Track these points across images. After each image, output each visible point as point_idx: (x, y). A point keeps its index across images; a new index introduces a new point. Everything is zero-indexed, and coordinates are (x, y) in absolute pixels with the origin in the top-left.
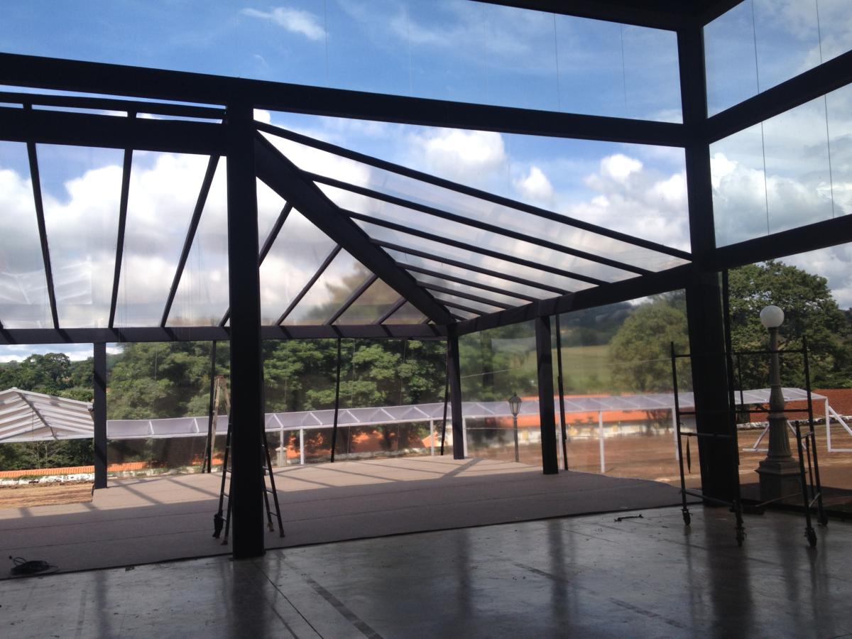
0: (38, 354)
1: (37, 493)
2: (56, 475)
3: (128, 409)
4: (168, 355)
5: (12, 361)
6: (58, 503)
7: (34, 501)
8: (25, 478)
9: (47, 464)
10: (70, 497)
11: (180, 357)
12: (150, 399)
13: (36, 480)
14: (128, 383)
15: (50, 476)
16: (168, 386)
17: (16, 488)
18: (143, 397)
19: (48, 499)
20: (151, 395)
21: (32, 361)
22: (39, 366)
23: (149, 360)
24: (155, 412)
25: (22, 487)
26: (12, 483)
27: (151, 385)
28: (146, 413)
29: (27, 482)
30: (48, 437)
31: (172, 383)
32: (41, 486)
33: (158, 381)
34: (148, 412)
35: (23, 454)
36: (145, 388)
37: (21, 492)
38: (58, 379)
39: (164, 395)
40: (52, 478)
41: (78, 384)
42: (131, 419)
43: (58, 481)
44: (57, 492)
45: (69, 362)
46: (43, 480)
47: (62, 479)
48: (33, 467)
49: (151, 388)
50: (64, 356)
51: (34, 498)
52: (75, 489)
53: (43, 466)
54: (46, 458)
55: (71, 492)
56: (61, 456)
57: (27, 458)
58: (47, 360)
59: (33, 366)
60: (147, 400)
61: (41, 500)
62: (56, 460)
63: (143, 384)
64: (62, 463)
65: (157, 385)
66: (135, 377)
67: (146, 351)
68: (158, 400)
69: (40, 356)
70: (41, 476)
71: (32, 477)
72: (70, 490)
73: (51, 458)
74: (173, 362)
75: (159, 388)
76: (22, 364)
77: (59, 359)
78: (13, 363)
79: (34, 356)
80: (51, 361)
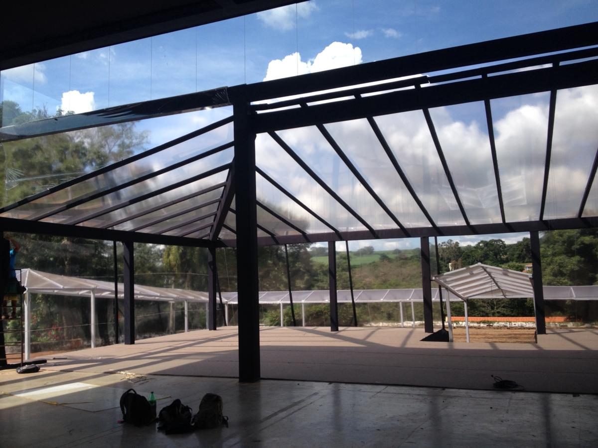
0: (484, 240)
1: (493, 333)
2: (503, 322)
3: (551, 278)
4: (578, 238)
5: (468, 245)
6: (508, 341)
7: (492, 338)
8: (484, 322)
9: (497, 314)
10: (516, 338)
11: (587, 239)
12: (567, 270)
13: (491, 325)
14: (549, 259)
15: (500, 322)
16: (579, 262)
17: (479, 328)
18: (561, 269)
19: (501, 338)
20: (567, 268)
21: (481, 245)
22: (486, 248)
23: (564, 242)
24: (571, 281)
25: (483, 328)
26: (476, 325)
27: (567, 260)
28: (564, 281)
29: (485, 325)
30: (500, 296)
31: (583, 259)
32: (495, 329)
33: (572, 258)
34: (566, 280)
35: (481, 306)
36: (562, 263)
37: (483, 331)
38: (498, 257)
39: (576, 268)
40: (502, 324)
41: (512, 260)
42: (554, 285)
43: (505, 326)
44: (506, 333)
45: (505, 245)
46: (496, 325)
47: (508, 325)
48: (487, 315)
49: (567, 263)
50: (502, 241)
51: (492, 336)
52: (519, 333)
53: (494, 315)
54: (496, 310)
55: (516, 334)
56: (505, 309)
57: (483, 309)
58: (491, 244)
59: (482, 249)
60: (564, 271)
61: (496, 338)
62: (502, 312)
63: (561, 260)
64: (506, 314)
65: (571, 260)
66: (554, 255)
67: (561, 236)
68: (572, 271)
69: (485, 242)
70: (494, 322)
71: (488, 322)
72: (514, 333)
73: (498, 310)
74: (583, 243)
75: (573, 263)
76: (475, 247)
77: (498, 243)
78: (469, 247)
79: (482, 242)
80: (493, 245)
